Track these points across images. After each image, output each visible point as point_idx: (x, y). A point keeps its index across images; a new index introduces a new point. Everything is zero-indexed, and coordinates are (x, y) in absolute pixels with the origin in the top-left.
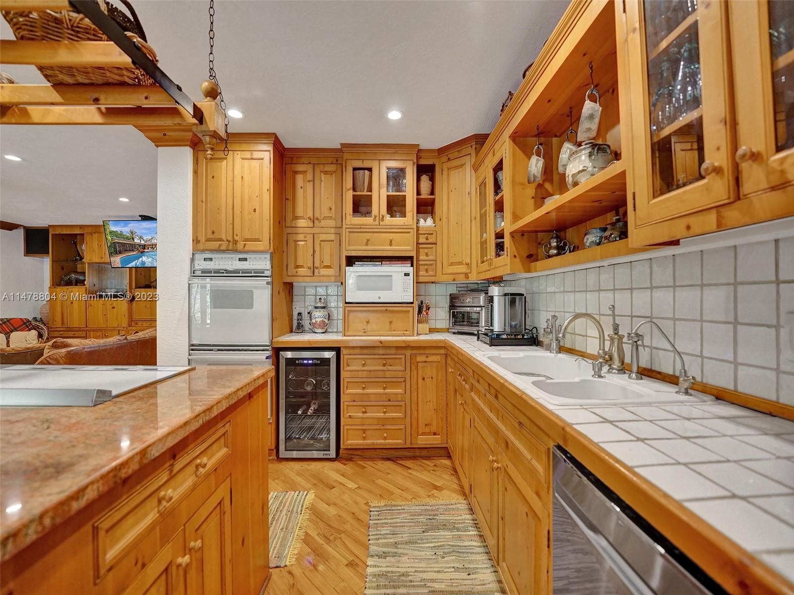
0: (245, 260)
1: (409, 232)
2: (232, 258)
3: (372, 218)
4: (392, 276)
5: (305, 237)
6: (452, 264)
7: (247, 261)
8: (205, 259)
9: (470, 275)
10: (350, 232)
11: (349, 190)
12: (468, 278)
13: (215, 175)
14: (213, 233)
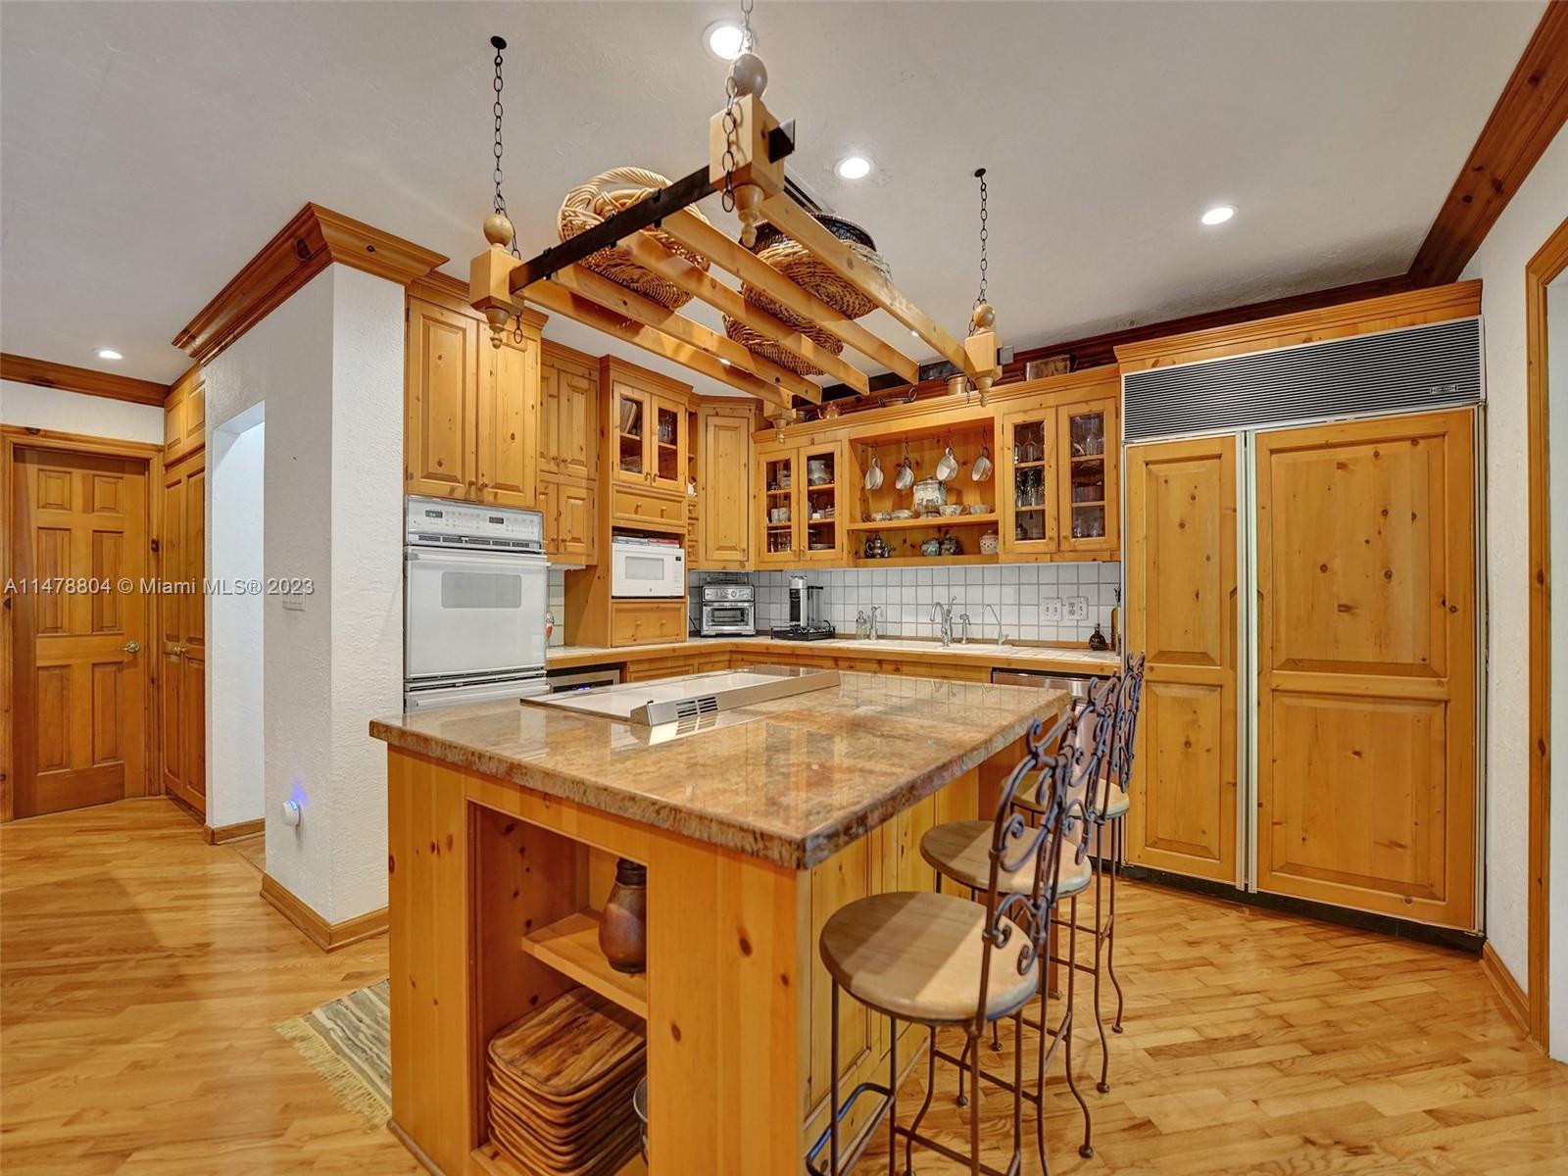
0: (501, 521)
1: (681, 502)
2: (478, 516)
3: (642, 476)
4: (662, 560)
5: (546, 488)
6: (720, 548)
7: (502, 523)
8: (428, 513)
9: (747, 565)
10: (618, 492)
11: (617, 427)
12: (744, 566)
13: (442, 354)
14: (440, 464)
